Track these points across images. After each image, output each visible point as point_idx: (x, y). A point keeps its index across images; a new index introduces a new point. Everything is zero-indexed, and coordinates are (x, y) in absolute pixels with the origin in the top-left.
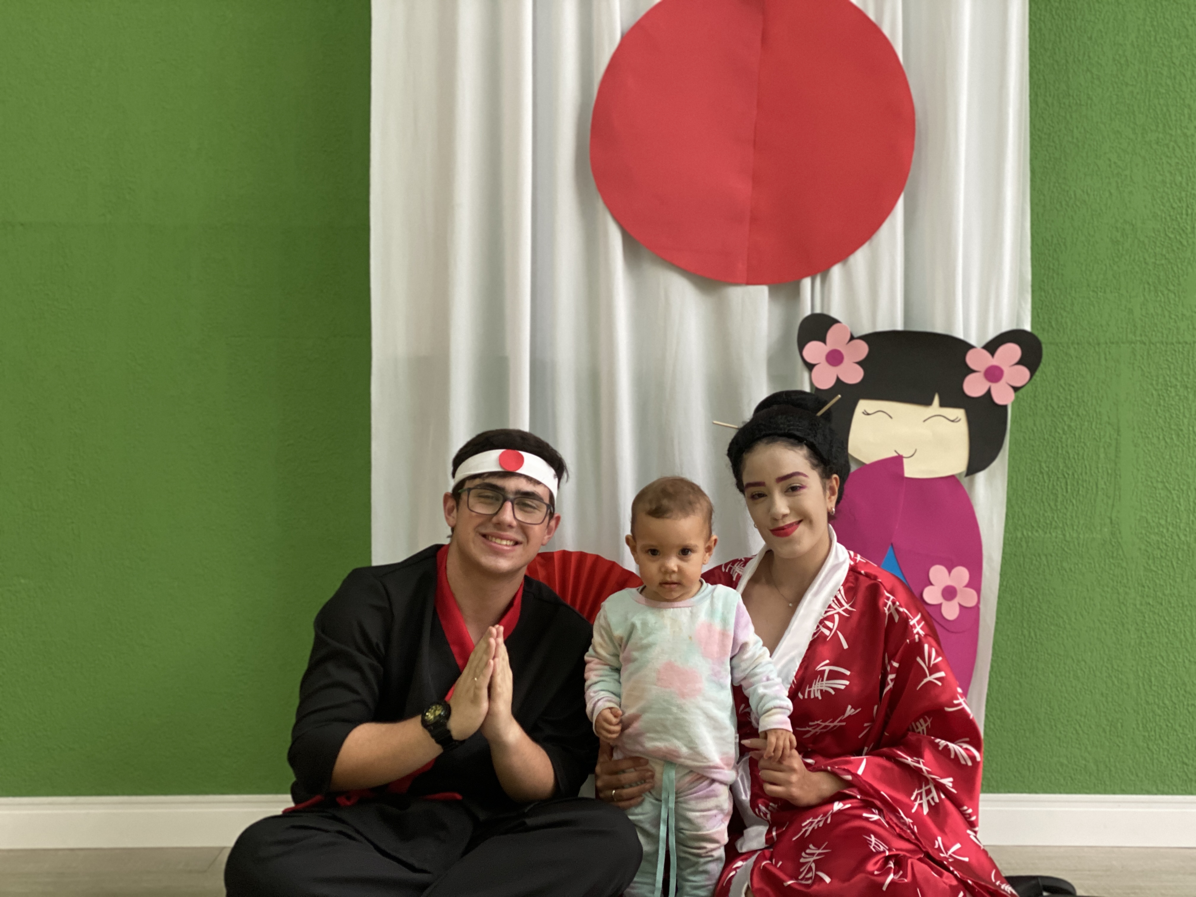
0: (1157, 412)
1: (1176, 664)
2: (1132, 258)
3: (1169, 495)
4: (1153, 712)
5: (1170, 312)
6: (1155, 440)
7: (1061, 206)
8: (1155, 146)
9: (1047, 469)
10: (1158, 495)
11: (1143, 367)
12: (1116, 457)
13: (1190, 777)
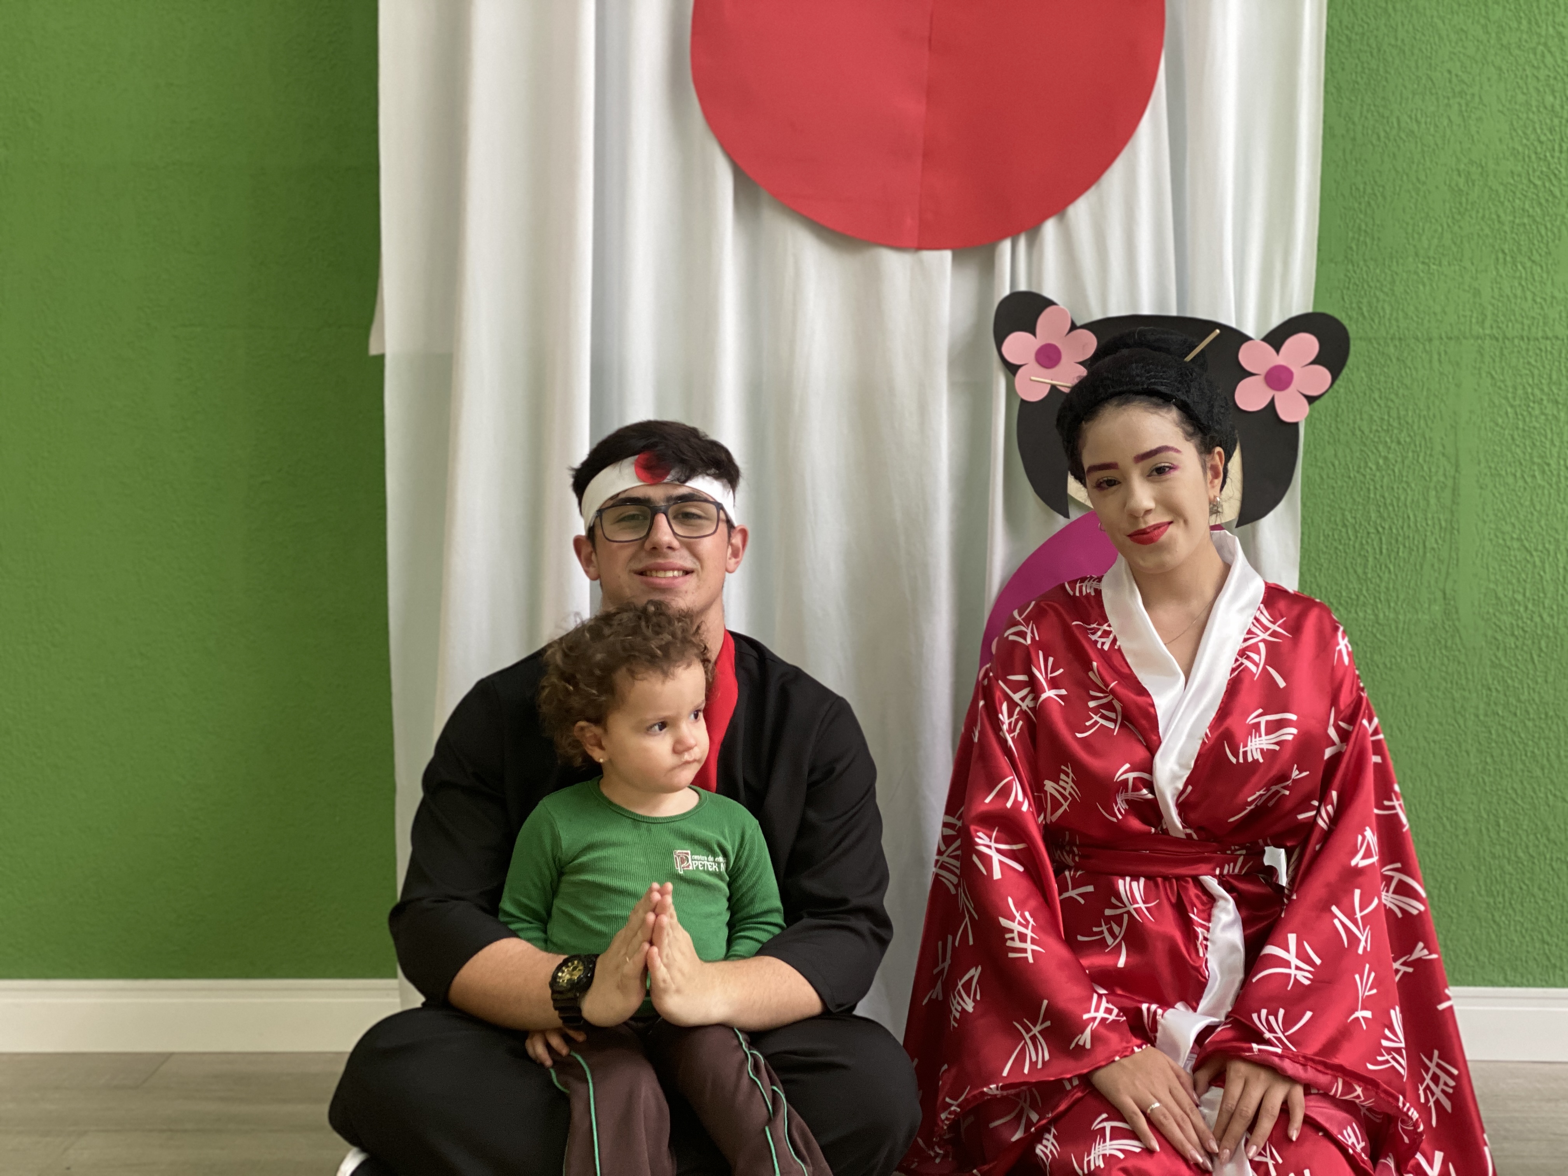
0: (1513, 439)
1: (1536, 801)
2: (1480, 215)
3: (1528, 558)
4: (1502, 868)
5: (1534, 294)
6: (1510, 480)
7: (1379, 138)
8: (1516, 52)
9: (1352, 521)
10: (1512, 558)
11: (1493, 373)
12: (1453, 502)
13: (1553, 961)
